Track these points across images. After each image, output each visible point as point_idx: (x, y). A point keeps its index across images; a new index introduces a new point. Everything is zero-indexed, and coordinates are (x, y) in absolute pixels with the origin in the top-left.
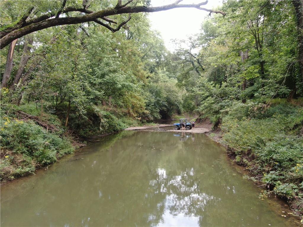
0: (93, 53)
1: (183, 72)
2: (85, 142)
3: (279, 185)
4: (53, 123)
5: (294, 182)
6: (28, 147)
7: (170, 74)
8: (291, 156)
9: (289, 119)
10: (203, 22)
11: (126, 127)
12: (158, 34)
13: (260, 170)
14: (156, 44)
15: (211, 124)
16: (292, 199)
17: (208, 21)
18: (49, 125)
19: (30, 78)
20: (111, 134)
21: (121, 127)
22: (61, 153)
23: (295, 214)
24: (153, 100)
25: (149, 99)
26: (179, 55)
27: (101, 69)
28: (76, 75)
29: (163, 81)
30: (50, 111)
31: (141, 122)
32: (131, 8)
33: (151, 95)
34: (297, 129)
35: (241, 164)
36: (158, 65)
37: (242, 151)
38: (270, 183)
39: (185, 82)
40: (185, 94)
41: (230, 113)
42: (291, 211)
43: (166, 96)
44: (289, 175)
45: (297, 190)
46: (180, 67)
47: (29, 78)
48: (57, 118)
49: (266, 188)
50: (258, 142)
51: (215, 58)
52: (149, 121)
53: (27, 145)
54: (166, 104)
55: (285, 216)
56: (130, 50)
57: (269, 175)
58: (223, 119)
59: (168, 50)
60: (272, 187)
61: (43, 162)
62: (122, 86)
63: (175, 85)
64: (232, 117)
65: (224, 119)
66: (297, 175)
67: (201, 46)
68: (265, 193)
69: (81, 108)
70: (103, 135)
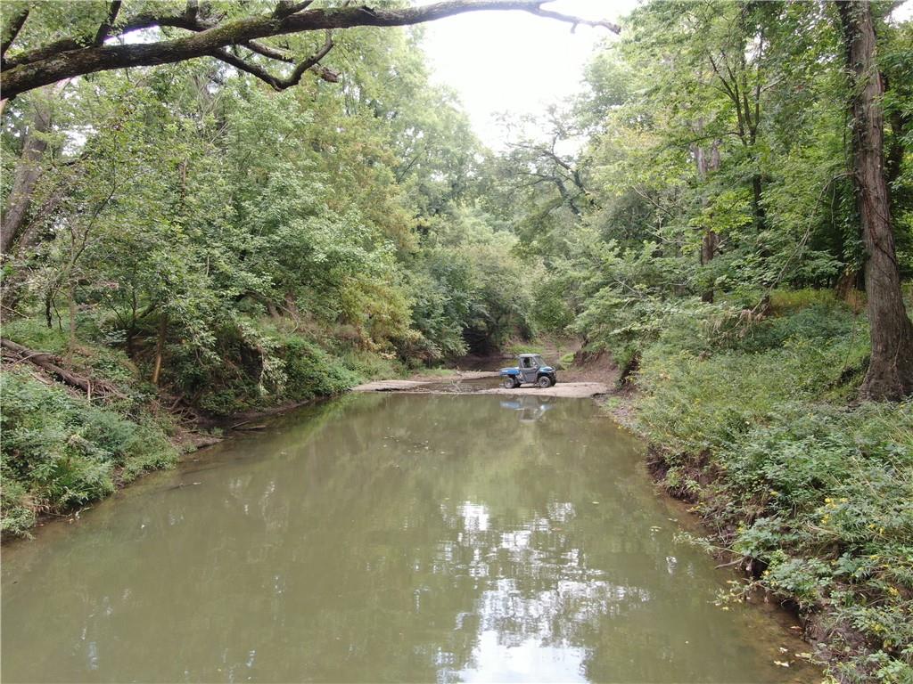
0: (239, 158)
1: (535, 213)
2: (218, 431)
3: (780, 561)
4: (110, 373)
5: (824, 553)
6: (11, 453)
7: (496, 219)
8: (817, 471)
9: (829, 355)
10: (588, 61)
11: (356, 381)
12: (454, 97)
13: (732, 512)
14: (446, 127)
15: (614, 368)
16: (811, 607)
17: (601, 57)
18: (93, 381)
19: (45, 236)
20: (308, 404)
21: (339, 382)
22: (130, 466)
23: (818, 658)
24: (440, 298)
25: (426, 295)
26: (518, 161)
27: (262, 205)
28: (181, 224)
29: (475, 240)
30: (108, 337)
31: (405, 366)
32: (326, 14)
33: (435, 283)
34: (850, 384)
35: (682, 496)
36: (458, 190)
37: (684, 453)
38: (755, 555)
39: (540, 241)
40: (542, 279)
41: (664, 333)
42: (809, 647)
43: (481, 285)
44: (808, 531)
45: (828, 579)
46: (522, 196)
47: (40, 235)
48: (123, 360)
49: (742, 574)
50: (729, 425)
51: (613, 168)
52: (430, 363)
53: (11, 445)
54: (482, 308)
55: (786, 664)
56: (359, 147)
57: (753, 531)
58: (644, 353)
59: (486, 145)
60: (759, 568)
61: (65, 498)
62: (328, 257)
63: (511, 251)
64: (668, 347)
65: (646, 354)
66: (829, 532)
67: (586, 131)
68: (735, 589)
69: (195, 326)
70: (281, 409)
